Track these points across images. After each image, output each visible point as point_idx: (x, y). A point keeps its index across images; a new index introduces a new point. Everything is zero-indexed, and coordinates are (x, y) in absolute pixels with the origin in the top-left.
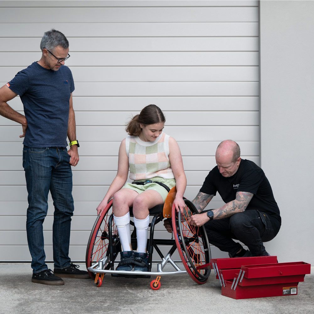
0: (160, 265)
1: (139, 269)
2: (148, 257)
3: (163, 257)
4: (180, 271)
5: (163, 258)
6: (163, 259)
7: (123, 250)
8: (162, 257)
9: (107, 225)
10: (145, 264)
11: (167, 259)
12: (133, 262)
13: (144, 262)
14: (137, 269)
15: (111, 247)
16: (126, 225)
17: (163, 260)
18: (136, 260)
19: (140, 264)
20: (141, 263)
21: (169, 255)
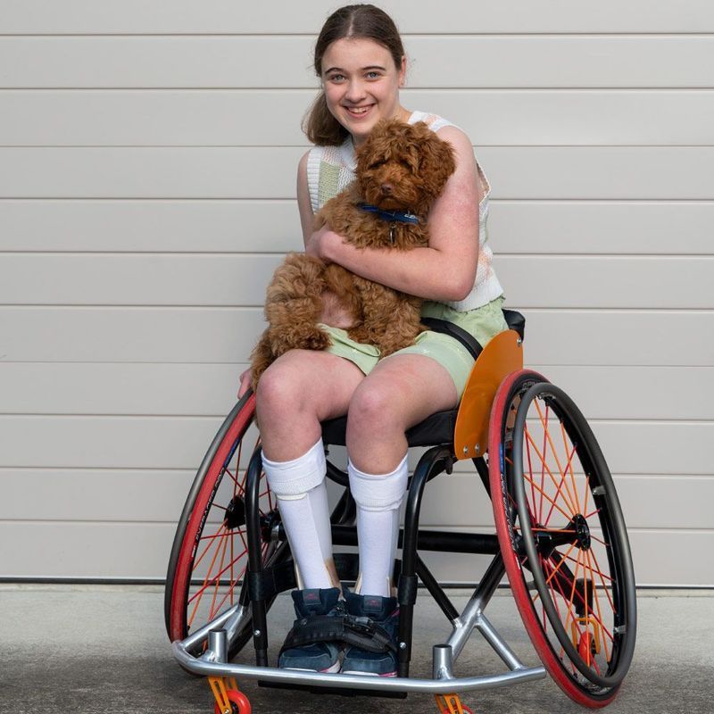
0: (443, 651)
1: (363, 665)
2: (398, 612)
3: (456, 615)
4: (520, 671)
5: (457, 620)
6: (453, 624)
7: (304, 584)
8: (451, 613)
9: (241, 487)
10: (386, 641)
11: (468, 621)
12: (340, 634)
13: (383, 633)
14: (354, 663)
15: (257, 576)
16: (309, 492)
17: (455, 629)
18: (352, 629)
19: (366, 642)
20: (370, 637)
21: (478, 602)
